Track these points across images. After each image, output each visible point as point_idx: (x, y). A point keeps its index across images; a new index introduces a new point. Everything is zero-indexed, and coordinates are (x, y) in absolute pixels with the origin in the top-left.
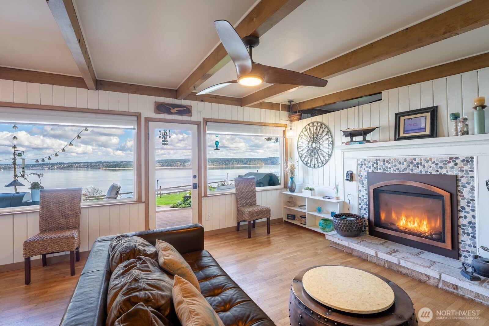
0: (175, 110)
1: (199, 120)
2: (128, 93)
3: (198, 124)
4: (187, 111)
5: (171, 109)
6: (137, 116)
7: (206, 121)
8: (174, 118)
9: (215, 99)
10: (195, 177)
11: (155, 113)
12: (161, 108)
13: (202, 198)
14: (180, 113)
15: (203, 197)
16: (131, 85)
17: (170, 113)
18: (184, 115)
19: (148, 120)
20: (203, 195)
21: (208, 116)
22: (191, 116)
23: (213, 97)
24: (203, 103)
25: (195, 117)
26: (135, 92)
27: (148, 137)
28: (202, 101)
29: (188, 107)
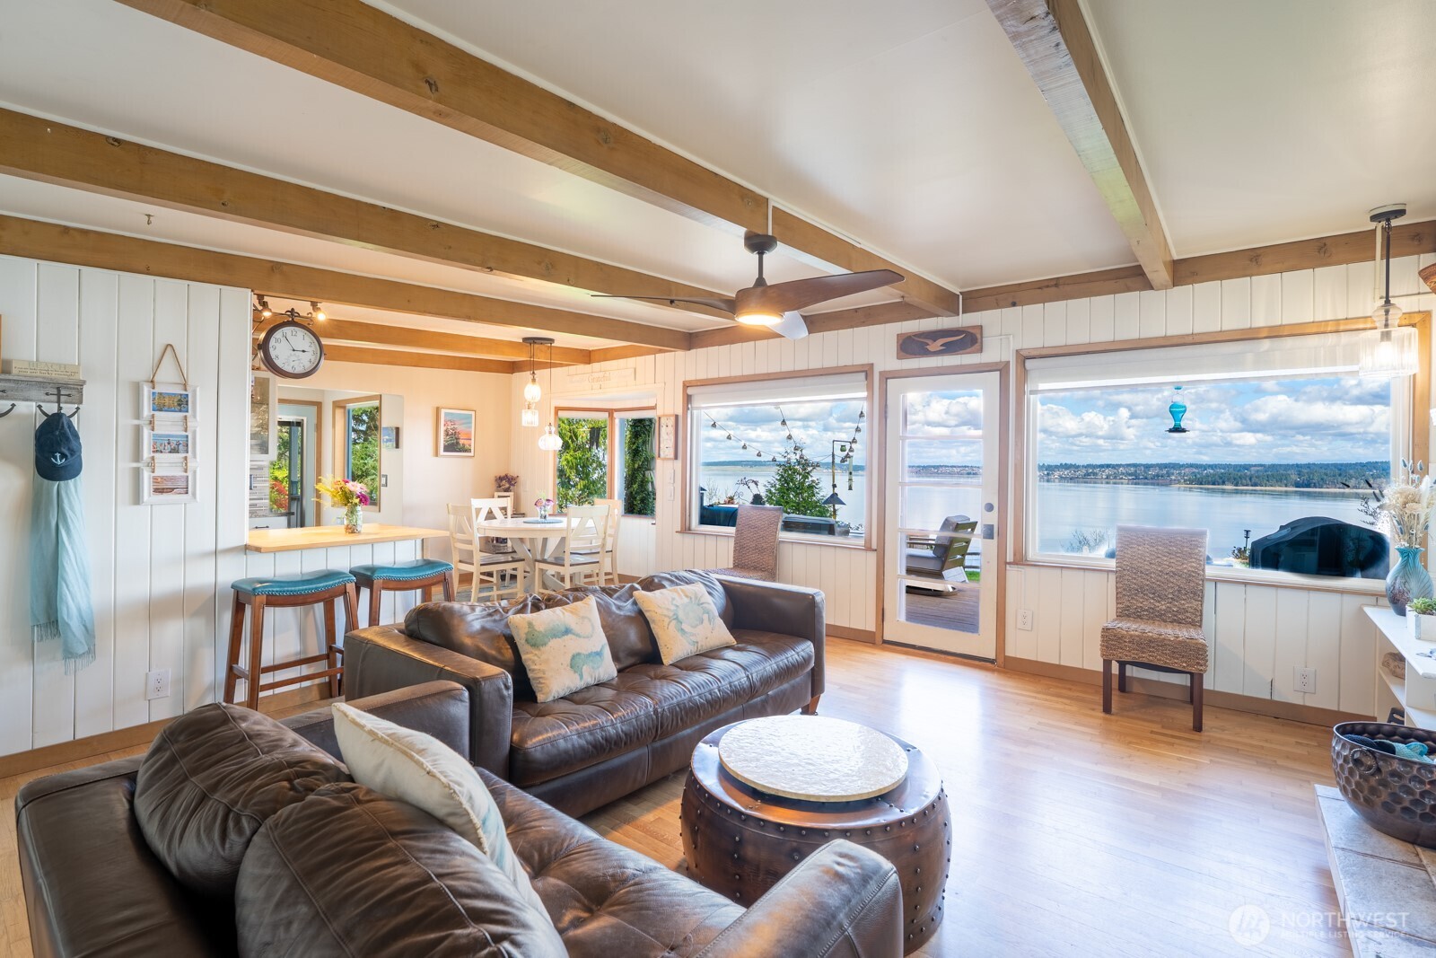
0: (936, 345)
1: (1004, 359)
2: (852, 327)
3: (1002, 369)
4: (968, 340)
5: (928, 345)
6: (866, 372)
7: (1023, 358)
8: (940, 365)
9: (1054, 289)
10: (990, 508)
11: (899, 358)
12: (911, 346)
13: (1008, 566)
14: (949, 349)
15: (1010, 563)
16: (856, 310)
17: (925, 352)
18: (961, 352)
19: (886, 376)
20: (1010, 558)
21: (1032, 342)
22: (981, 350)
23: (1048, 286)
24: (1018, 309)
25: (993, 351)
26: (863, 324)
27: (886, 412)
28: (1014, 304)
29: (969, 330)
